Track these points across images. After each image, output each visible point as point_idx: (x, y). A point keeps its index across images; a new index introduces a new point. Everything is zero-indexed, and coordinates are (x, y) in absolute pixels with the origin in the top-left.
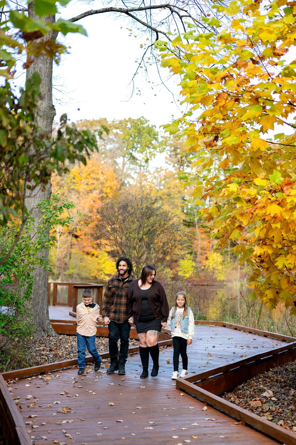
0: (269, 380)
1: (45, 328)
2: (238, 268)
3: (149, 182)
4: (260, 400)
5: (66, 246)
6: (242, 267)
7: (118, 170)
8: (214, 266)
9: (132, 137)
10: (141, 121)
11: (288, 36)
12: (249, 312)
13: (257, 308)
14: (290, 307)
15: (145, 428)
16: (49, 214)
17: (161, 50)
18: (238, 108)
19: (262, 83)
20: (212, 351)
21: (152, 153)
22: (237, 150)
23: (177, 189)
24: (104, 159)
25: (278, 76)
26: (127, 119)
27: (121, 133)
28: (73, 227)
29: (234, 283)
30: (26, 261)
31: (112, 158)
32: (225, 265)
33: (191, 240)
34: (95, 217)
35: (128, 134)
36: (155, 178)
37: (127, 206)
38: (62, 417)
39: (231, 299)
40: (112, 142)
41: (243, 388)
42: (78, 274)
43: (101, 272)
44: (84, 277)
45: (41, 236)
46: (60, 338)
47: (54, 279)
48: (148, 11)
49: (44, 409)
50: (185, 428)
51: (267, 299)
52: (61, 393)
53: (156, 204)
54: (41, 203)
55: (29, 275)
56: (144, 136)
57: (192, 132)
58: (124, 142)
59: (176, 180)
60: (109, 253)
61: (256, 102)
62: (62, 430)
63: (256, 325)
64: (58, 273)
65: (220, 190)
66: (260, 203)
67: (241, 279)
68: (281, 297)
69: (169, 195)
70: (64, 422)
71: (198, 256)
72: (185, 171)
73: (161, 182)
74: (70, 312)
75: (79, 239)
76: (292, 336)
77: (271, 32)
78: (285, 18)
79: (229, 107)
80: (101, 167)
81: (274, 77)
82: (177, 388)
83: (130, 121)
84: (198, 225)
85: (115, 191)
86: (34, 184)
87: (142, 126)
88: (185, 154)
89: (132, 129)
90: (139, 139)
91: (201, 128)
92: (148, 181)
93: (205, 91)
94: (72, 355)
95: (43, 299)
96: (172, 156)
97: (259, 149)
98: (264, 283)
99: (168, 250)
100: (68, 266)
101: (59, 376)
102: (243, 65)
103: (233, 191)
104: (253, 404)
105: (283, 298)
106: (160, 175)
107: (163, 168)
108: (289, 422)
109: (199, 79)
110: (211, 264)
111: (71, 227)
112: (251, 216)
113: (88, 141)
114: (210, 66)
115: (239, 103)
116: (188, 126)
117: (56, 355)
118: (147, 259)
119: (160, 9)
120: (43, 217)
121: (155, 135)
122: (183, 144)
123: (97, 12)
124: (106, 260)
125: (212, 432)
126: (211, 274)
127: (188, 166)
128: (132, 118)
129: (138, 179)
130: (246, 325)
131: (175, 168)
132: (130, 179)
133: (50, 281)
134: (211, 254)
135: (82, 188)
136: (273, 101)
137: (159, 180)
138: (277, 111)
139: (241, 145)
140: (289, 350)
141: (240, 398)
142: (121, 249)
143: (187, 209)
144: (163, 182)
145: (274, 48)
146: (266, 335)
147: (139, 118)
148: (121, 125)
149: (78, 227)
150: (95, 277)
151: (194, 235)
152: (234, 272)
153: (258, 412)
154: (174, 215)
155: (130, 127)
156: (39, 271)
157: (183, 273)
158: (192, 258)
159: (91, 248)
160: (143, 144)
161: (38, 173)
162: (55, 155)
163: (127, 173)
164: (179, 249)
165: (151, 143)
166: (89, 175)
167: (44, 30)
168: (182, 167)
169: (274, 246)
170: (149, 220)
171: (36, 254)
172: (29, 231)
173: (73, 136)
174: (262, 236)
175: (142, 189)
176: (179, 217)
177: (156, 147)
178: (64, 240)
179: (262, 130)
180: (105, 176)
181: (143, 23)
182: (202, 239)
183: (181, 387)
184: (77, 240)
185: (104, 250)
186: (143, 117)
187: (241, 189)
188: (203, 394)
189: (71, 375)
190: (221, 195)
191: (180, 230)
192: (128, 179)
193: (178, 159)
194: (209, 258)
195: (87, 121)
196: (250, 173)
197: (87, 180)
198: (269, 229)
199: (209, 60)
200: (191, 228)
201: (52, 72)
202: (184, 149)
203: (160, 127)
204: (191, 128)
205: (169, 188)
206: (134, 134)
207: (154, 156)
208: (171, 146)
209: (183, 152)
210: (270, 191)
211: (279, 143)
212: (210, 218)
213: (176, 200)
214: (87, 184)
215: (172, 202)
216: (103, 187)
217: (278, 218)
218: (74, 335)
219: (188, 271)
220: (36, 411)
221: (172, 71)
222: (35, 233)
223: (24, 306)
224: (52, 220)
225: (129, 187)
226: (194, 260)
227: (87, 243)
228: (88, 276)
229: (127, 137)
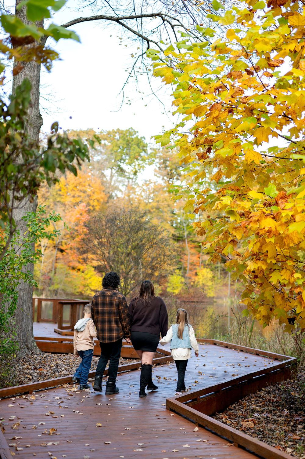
0: (261, 400)
1: (29, 346)
2: (228, 284)
3: (137, 195)
4: (252, 420)
5: (51, 260)
6: (232, 283)
7: (106, 182)
8: (204, 282)
9: (120, 148)
10: (130, 132)
11: (284, 47)
12: (240, 329)
13: (249, 325)
14: (284, 324)
15: (134, 450)
16: (35, 226)
17: (153, 59)
18: (232, 119)
19: (256, 95)
20: (203, 370)
21: (141, 165)
22: (230, 162)
23: (166, 203)
24: (91, 171)
25: (273, 88)
26: (115, 130)
27: (109, 144)
28: (58, 241)
29: (224, 299)
30: (10, 275)
31: (100, 170)
32: (215, 281)
33: (180, 255)
34: (81, 230)
35: (116, 146)
36: (144, 191)
37: (116, 219)
38: (47, 439)
39: (222, 316)
40: (99, 153)
41: (235, 408)
42: (63, 290)
43: (87, 288)
44: (69, 293)
45: (26, 250)
46: (45, 356)
47: (38, 295)
48: (139, 19)
49: (28, 431)
50: (176, 450)
51: (260, 316)
52: (46, 414)
53: (144, 218)
54: (26, 215)
55: (13, 290)
56: (132, 148)
57: (184, 143)
58: (112, 154)
59: (165, 193)
60: (95, 268)
61: (251, 114)
62: (47, 452)
63: (248, 343)
64: (42, 288)
65: (213, 203)
66: (254, 216)
67: (232, 296)
68: (275, 314)
69: (158, 208)
70: (50, 444)
71: (188, 271)
72: (174, 184)
73: (149, 195)
74: (55, 329)
75: (64, 253)
76: (285, 354)
77: (266, 43)
78: (280, 28)
79: (222, 118)
80: (88, 179)
81: (269, 88)
82: (167, 408)
83: (118, 132)
84: (188, 239)
85: (102, 204)
86: (22, 195)
87: (131, 137)
88: (174, 167)
89: (121, 140)
90: (128, 151)
91: (193, 139)
92: (136, 193)
93: (198, 101)
94: (57, 374)
95: (27, 316)
96: (161, 169)
97: (253, 162)
98: (258, 299)
99: (157, 265)
100: (53, 281)
101: (44, 396)
102: (238, 76)
103: (226, 204)
104: (245, 424)
105: (276, 315)
106: (149, 188)
107: (152, 181)
108: (282, 443)
109: (192, 90)
110: (200, 280)
111: (57, 241)
112: (244, 230)
113: (79, 150)
114: (203, 76)
115: (233, 114)
116: (180, 137)
117: (40, 374)
118: (135, 274)
119: (151, 18)
120: (29, 229)
121: (144, 147)
122: (173, 157)
123: (86, 20)
124: (92, 275)
125: (204, 454)
126: (200, 290)
127: (177, 179)
128: (121, 129)
129: (127, 191)
130: (237, 343)
131: (164, 181)
132: (118, 192)
133: (34, 296)
134: (201, 269)
135: (68, 200)
136: (268, 113)
137: (148, 193)
138: (272, 123)
139: (234, 157)
140: (281, 369)
141: (232, 419)
142: (109, 263)
143: (176, 223)
144: (152, 195)
145: (269, 59)
146: (258, 353)
147: (127, 129)
148: (109, 136)
149: (63, 241)
150: (81, 293)
151: (184, 250)
152: (224, 288)
153: (250, 433)
154: (163, 229)
155: (118, 138)
156: (23, 286)
157: (172, 289)
158: (181, 274)
159: (77, 262)
160: (131, 156)
161: (26, 183)
162: (45, 164)
163: (115, 186)
164: (168, 264)
165: (140, 155)
166: (76, 187)
167: (36, 35)
168: (171, 180)
169: (269, 261)
170: (137, 234)
171: (21, 268)
172: (14, 244)
173: (65, 145)
174: (256, 250)
175: (130, 202)
176: (169, 232)
177: (145, 159)
178: (49, 254)
179: (256, 142)
180: (92, 188)
181: (134, 32)
182: (192, 254)
183: (171, 407)
184: (63, 255)
185: (90, 264)
186: (131, 128)
187: (235, 202)
188: (194, 414)
189: (56, 394)
190: (214, 208)
191: (170, 245)
192: (116, 192)
193: (168, 172)
194: (198, 274)
195: (74, 132)
196: (244, 186)
197: (74, 192)
198: (263, 243)
199: (203, 70)
200: (181, 243)
201: (39, 80)
202: (174, 162)
203: (152, 138)
204: (184, 139)
205: (158, 201)
206: (122, 145)
207: (143, 168)
208: (160, 158)
209: (173, 164)
210: (265, 204)
211: (273, 155)
212: (202, 232)
213: (165, 214)
214: (74, 197)
215: (160, 216)
216: (89, 199)
217: (273, 232)
218: (59, 353)
219: (177, 287)
220: (20, 433)
221: (165, 81)
222: (20, 246)
223: (7, 322)
224: (38, 233)
225: (116, 200)
226: (183, 276)
227: (73, 257)
228: (74, 291)
229: (115, 149)
